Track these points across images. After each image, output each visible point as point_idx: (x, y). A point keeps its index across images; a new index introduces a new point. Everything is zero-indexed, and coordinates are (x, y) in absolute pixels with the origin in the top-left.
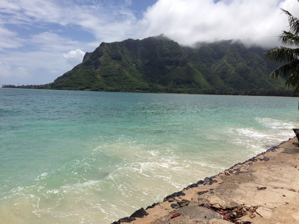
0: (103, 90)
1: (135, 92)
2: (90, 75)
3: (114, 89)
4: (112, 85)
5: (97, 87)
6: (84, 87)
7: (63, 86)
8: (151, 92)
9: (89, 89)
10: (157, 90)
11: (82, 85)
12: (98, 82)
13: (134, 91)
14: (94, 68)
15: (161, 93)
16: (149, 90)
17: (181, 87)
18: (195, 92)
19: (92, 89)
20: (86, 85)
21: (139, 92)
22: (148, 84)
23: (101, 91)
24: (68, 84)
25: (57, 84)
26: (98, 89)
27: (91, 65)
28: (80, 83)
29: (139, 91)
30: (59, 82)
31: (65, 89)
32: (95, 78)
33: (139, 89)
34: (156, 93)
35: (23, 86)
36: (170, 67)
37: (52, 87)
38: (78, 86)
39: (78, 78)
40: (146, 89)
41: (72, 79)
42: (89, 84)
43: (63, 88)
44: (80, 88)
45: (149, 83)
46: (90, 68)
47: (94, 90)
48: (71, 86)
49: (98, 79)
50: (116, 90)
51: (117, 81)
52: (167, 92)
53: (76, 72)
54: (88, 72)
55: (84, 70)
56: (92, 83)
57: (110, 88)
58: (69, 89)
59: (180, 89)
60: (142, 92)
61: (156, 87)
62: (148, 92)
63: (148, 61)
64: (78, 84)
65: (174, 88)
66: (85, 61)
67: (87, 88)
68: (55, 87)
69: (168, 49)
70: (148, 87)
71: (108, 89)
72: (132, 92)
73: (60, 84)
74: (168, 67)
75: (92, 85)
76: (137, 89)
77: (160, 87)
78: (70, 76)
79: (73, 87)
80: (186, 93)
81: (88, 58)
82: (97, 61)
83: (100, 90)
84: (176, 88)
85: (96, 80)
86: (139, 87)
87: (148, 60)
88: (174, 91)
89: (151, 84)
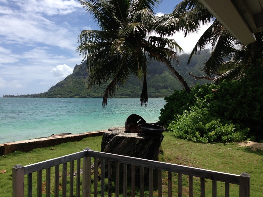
0: (90, 97)
1: (118, 98)
2: (79, 84)
3: (100, 95)
4: (98, 92)
5: (85, 94)
6: (74, 95)
7: (55, 94)
8: (132, 97)
9: (78, 97)
10: (138, 95)
11: (72, 93)
12: (86, 90)
16: (131, 95)
17: (159, 92)
20: (75, 93)
21: (122, 98)
22: (130, 91)
23: (88, 97)
24: (59, 92)
25: (50, 93)
26: (86, 96)
27: (80, 75)
28: (70, 91)
30: (52, 91)
31: (57, 97)
32: (83, 86)
33: (121, 95)
34: (137, 98)
35: (21, 95)
36: (149, 75)
37: (45, 96)
38: (68, 94)
39: (68, 87)
40: (128, 95)
41: (63, 88)
42: (78, 92)
43: (55, 96)
44: (70, 95)
45: (130, 89)
46: (80, 78)
47: (82, 97)
48: (62, 94)
49: (85, 88)
51: (103, 89)
53: (66, 82)
54: (77, 81)
55: (74, 80)
56: (81, 91)
57: (96, 95)
58: (60, 96)
59: (158, 94)
60: (124, 98)
61: (137, 93)
62: (129, 97)
64: (68, 92)
65: (152, 94)
66: (75, 72)
67: (76, 95)
68: (48, 96)
72: (115, 97)
73: (52, 93)
77: (141, 92)
78: (61, 85)
79: (64, 95)
80: (163, 97)
81: (77, 70)
82: (85, 72)
84: (155, 93)
86: (122, 93)
88: (153, 96)
89: (132, 90)
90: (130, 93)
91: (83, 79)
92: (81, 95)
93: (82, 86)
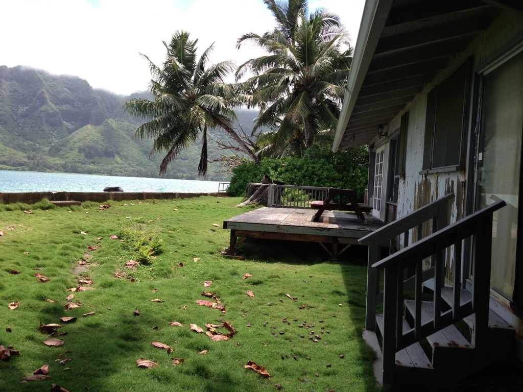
8: (31, 169)
10: (44, 166)
15: (53, 172)
16: (27, 166)
17: (93, 163)
18: (120, 172)
21: (5, 169)
22: (24, 155)
29: (5, 166)
33: (4, 163)
34: (42, 172)
36: (72, 124)
40: (21, 165)
45: (26, 153)
52: (66, 172)
59: (91, 166)
60: (10, 170)
61: (41, 161)
62: (24, 170)
63: (25, 110)
65: (79, 165)
69: (68, 91)
74: (69, 124)
77: (51, 160)
80: (103, 174)
84: (84, 164)
86: (4, 159)
87: (26, 107)
88: (80, 170)
89: (31, 155)
90: (25, 160)
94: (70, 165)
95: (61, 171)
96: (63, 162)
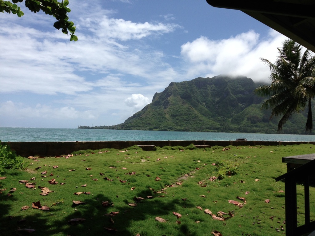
0: (171, 130)
1: (205, 132)
2: (158, 115)
3: (183, 129)
4: (181, 125)
5: (165, 127)
6: (153, 127)
7: (132, 126)
8: (222, 131)
9: (158, 129)
10: (229, 129)
11: (151, 125)
12: (166, 121)
13: (204, 130)
14: (163, 108)
15: (233, 132)
16: (220, 129)
17: (256, 126)
18: (273, 131)
19: (160, 129)
20: (155, 125)
21: (209, 132)
22: (219, 124)
23: (170, 131)
24: (137, 124)
25: (127, 125)
26: (166, 129)
27: (160, 105)
28: (148, 123)
29: (209, 130)
30: (129, 122)
31: (134, 129)
32: (164, 118)
33: (209, 128)
34: (228, 132)
35: (96, 127)
36: (243, 105)
37: (122, 127)
38: (147, 126)
39: (147, 118)
40: (217, 129)
41: (141, 119)
42: (157, 124)
43: (132, 128)
44: (148, 128)
45: (219, 122)
46: (159, 108)
47: (162, 130)
48: (140, 126)
49: (166, 119)
50: (185, 129)
51: (186, 121)
52: (241, 132)
53: (145, 112)
54: (157, 112)
55: (153, 110)
56: (161, 123)
57: (179, 128)
58: (138, 129)
59: (255, 128)
60: (212, 132)
61: (227, 126)
62: (218, 132)
63: (219, 100)
64: (147, 124)
65: (248, 128)
66: (154, 101)
67: (156, 128)
68: (125, 127)
69: (241, 86)
70: (219, 126)
71: (177, 128)
72: (201, 131)
73: (129, 125)
74: (241, 105)
75: (161, 124)
76: (207, 128)
77: (233, 126)
78: (139, 116)
79: (142, 127)
80: (262, 132)
81: (157, 99)
82: (166, 101)
83: (168, 130)
84: (250, 127)
85: (165, 120)
86: (209, 126)
87: (219, 98)
88: (248, 130)
89: (222, 123)
91: (164, 109)
92: (161, 128)
93: (162, 118)
94: (243, 128)
95: (238, 132)
96: (239, 126)
